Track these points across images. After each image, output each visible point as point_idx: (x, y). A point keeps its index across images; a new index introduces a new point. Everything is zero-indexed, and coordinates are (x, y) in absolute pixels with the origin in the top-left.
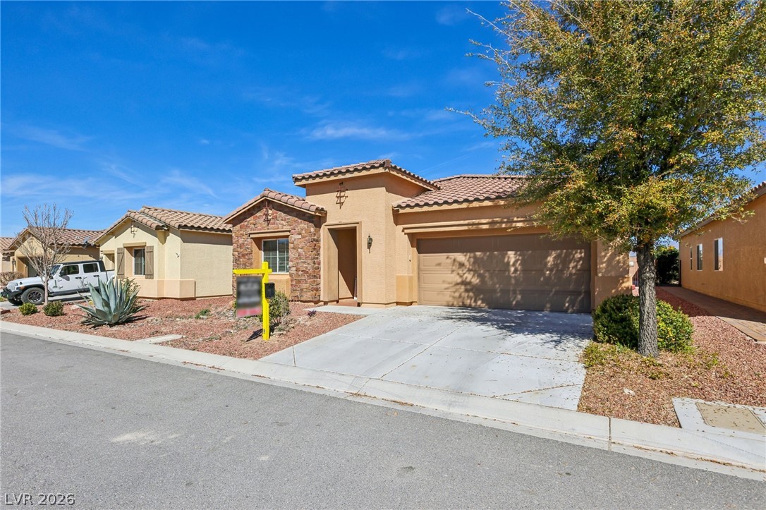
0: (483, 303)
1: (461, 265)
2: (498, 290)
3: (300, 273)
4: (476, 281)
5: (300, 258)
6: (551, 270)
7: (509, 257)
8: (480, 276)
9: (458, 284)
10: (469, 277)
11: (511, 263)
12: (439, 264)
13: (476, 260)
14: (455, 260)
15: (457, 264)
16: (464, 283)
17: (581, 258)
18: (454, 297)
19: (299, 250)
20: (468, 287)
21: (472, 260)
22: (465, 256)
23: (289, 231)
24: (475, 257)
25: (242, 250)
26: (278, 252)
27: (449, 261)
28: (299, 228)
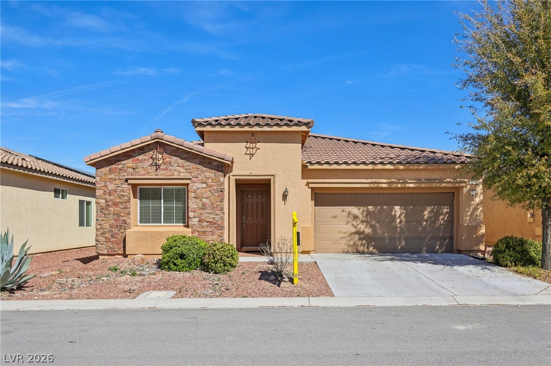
0: (374, 249)
1: (356, 217)
2: (387, 238)
3: (205, 224)
4: (368, 231)
5: (204, 209)
6: (427, 221)
7: (395, 211)
8: (371, 226)
9: (352, 234)
10: (362, 227)
11: (397, 216)
12: (335, 217)
13: (368, 213)
14: (349, 213)
15: (352, 216)
16: (359, 233)
17: (447, 212)
18: (349, 245)
19: (204, 200)
20: (362, 236)
21: (365, 213)
22: (359, 209)
23: (190, 179)
24: (368, 211)
25: (112, 198)
26: (162, 200)
27: (345, 214)
28: (203, 176)
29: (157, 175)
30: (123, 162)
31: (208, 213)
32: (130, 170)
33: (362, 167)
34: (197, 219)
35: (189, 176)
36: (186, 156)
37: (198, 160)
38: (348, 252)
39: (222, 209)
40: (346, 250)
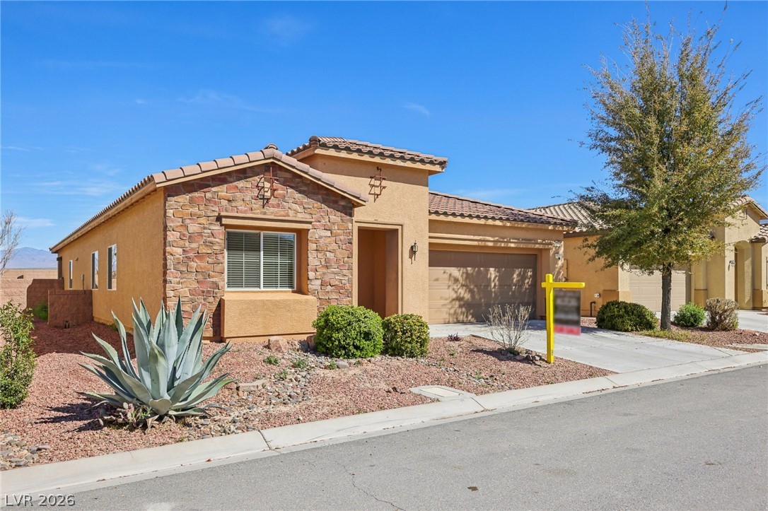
0: (472, 317)
1: (456, 280)
2: (483, 305)
3: (329, 288)
4: (467, 296)
5: (327, 267)
6: (516, 286)
7: (491, 274)
8: (471, 291)
9: (453, 300)
11: (492, 279)
12: (437, 280)
13: (468, 276)
14: (450, 275)
15: (452, 279)
16: (459, 299)
17: (531, 276)
18: (449, 314)
19: (328, 254)
20: (462, 303)
21: (465, 275)
22: (459, 270)
23: (311, 223)
24: (467, 273)
26: (262, 253)
27: (446, 276)
28: (327, 221)
29: (265, 213)
30: (214, 189)
31: (333, 273)
32: (224, 203)
33: (475, 221)
34: (319, 282)
35: (308, 218)
36: (305, 189)
37: (320, 196)
38: (449, 323)
39: (350, 269)
40: (447, 320)
